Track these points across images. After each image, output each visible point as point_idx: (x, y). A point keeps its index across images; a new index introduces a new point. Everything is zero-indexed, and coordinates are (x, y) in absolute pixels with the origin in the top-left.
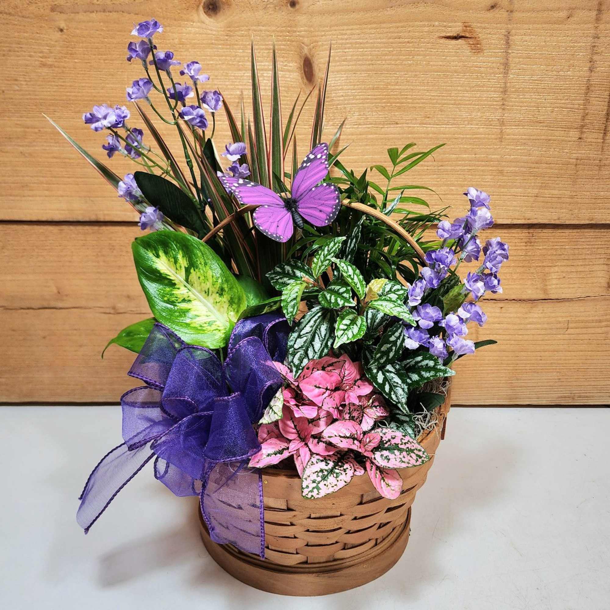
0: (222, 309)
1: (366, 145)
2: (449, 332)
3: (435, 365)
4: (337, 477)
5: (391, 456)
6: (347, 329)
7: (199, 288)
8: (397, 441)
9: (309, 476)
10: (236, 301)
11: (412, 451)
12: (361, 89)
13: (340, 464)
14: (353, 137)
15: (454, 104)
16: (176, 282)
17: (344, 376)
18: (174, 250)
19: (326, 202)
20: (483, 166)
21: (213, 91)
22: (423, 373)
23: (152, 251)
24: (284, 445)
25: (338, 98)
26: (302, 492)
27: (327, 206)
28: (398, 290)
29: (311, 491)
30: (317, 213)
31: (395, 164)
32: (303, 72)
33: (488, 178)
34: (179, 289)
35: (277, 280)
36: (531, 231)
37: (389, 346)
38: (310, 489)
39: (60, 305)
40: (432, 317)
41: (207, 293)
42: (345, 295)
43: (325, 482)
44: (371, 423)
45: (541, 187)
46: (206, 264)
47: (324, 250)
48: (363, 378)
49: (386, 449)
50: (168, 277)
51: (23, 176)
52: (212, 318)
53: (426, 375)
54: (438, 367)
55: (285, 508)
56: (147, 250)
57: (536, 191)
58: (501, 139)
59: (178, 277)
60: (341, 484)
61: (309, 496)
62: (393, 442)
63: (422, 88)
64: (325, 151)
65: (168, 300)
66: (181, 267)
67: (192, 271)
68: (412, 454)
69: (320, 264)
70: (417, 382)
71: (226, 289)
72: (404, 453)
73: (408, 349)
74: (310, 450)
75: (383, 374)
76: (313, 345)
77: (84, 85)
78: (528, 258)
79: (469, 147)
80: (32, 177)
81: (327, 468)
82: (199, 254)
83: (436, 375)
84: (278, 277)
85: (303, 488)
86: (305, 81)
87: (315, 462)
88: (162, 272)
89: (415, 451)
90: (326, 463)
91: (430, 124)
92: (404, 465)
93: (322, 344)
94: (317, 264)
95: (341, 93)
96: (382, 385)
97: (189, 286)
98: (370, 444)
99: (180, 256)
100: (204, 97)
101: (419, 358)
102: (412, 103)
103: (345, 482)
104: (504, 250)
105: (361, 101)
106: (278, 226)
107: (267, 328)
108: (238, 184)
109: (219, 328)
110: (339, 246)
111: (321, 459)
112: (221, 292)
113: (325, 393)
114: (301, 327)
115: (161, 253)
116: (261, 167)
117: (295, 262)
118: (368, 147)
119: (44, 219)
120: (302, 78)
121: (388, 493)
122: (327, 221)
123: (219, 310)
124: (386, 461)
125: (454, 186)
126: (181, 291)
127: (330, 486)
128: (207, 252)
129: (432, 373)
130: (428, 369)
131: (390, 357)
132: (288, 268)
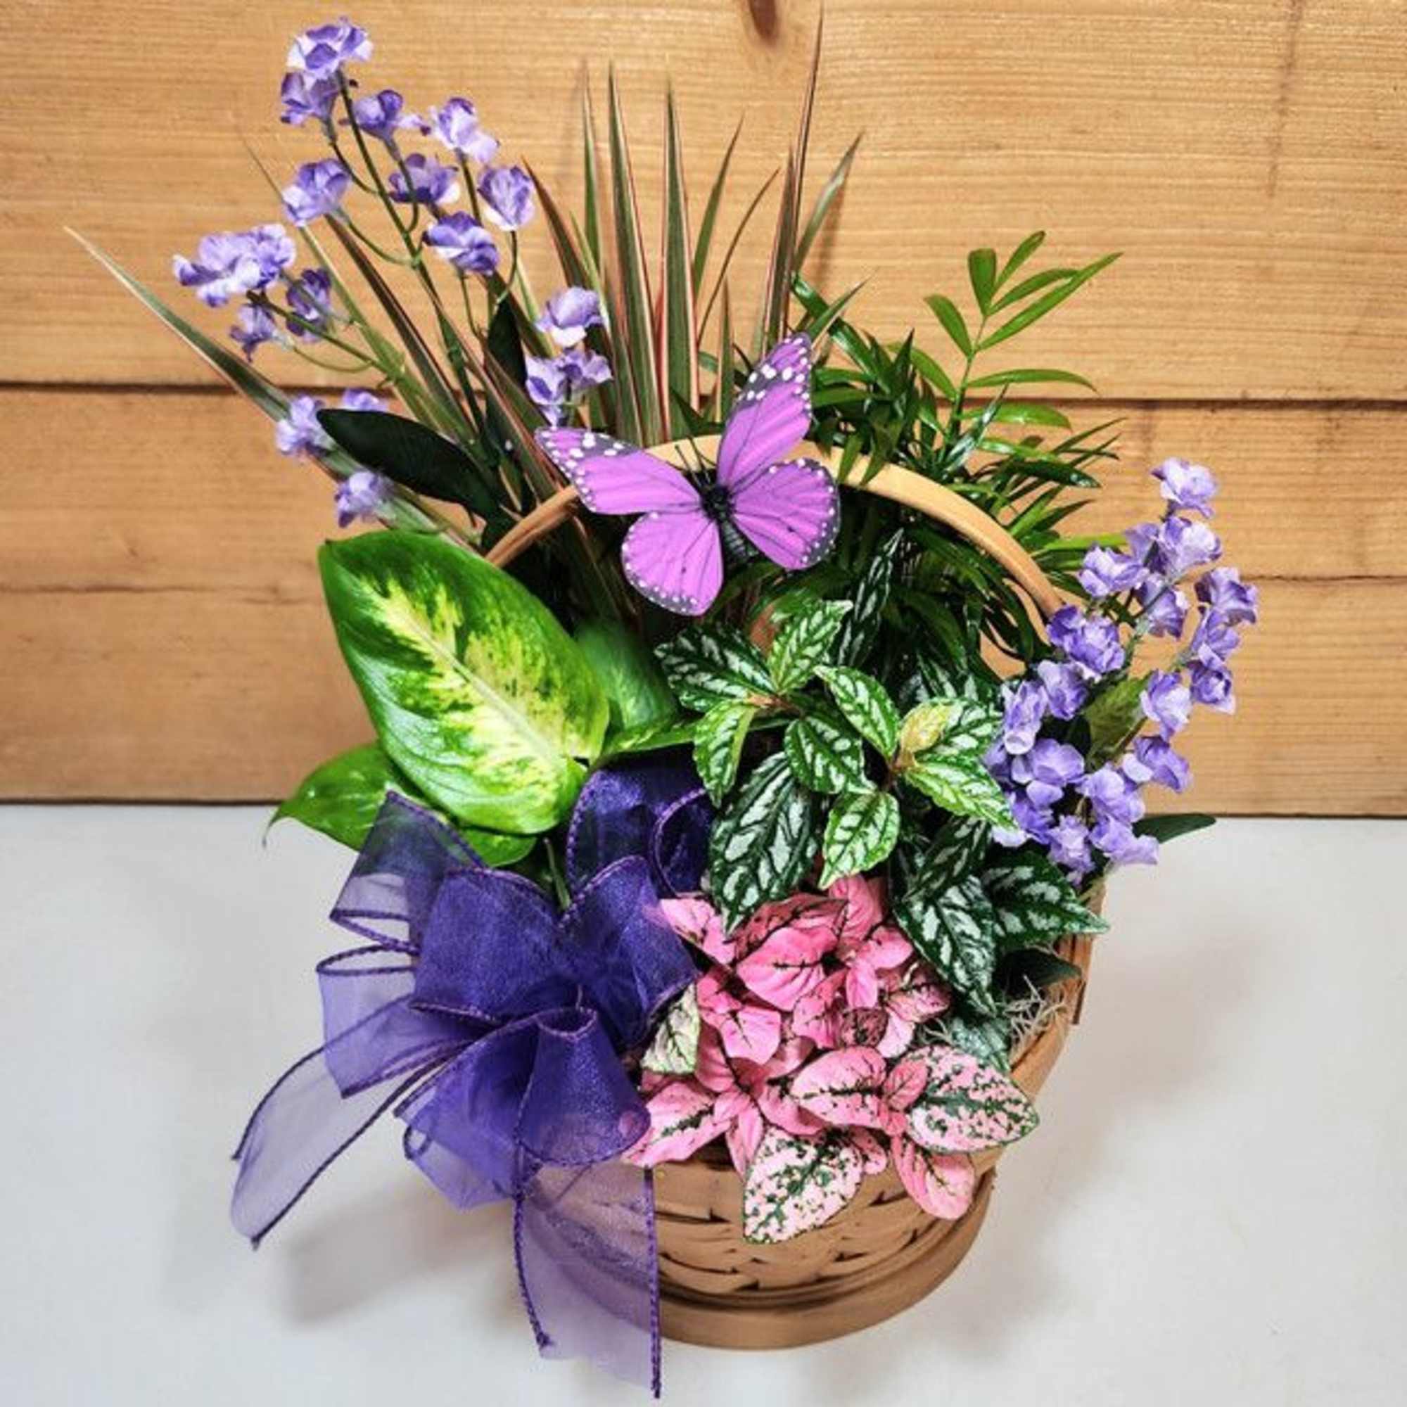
0: (548, 729)
1: (916, 202)
2: (1098, 810)
3: (1062, 899)
4: (824, 1184)
5: (951, 1121)
6: (851, 839)
7: (491, 679)
8: (965, 1081)
9: (759, 1186)
10: (583, 708)
11: (999, 1105)
12: (903, 56)
13: (831, 1149)
14: (881, 181)
15: (1154, 98)
16: (435, 659)
17: (845, 919)
18: (427, 584)
19: (804, 510)
20: (1223, 257)
21: (511, 165)
22: (1033, 916)
23: (369, 580)
24: (702, 1102)
25: (844, 81)
26: (744, 1225)
27: (808, 519)
28: (979, 723)
29: (764, 1224)
30: (782, 534)
31: (985, 312)
32: (747, 10)
33: (1233, 287)
34: (440, 675)
35: (684, 675)
36: (1335, 414)
37: (952, 850)
38: (762, 1217)
39: (138, 581)
40: (1060, 779)
41: (512, 689)
42: (848, 760)
43: (796, 1200)
44: (906, 1035)
45: (1368, 311)
46: (505, 622)
47: (798, 626)
48: (888, 921)
49: (940, 1102)
50: (414, 646)
51: (16, 274)
52: (525, 751)
53: (1040, 922)
54: (1070, 906)
55: (707, 1217)
56: (358, 576)
57: (1351, 321)
58: (1271, 190)
59: (440, 648)
60: (833, 1204)
61: (760, 1237)
62: (957, 1082)
63: (1068, 55)
64: (804, 361)
65: (417, 704)
66: (443, 625)
67: (472, 638)
68: (1000, 1115)
69: (787, 659)
70: (1016, 936)
71: (559, 684)
72: (981, 1113)
73: (998, 845)
74: (762, 1116)
75: (939, 914)
76: (770, 855)
77: (157, 40)
78: (1321, 480)
79: (1185, 207)
80: (41, 275)
81: (800, 1163)
82: (490, 600)
83: (1062, 929)
84: (685, 668)
85: (746, 1216)
86: (753, 33)
87: (773, 1149)
88: (397, 633)
89: (1007, 1106)
90: (800, 1149)
91: (1086, 150)
92: (980, 1143)
93: (791, 854)
94: (780, 657)
95: (852, 67)
96: (934, 947)
97: (466, 672)
98: (903, 1092)
99: (441, 597)
100: (487, 184)
101: (1025, 872)
102: (1041, 95)
103: (843, 1198)
104: (1245, 601)
105: (905, 89)
106: (684, 570)
107: (661, 822)
108: (583, 449)
109: (543, 779)
110: (834, 628)
111: (788, 1139)
112: (546, 689)
113: (796, 975)
114: (741, 805)
115: (393, 586)
116: (641, 374)
117: (729, 632)
118: (919, 208)
119: (80, 376)
120: (747, 28)
121: (942, 1202)
122: (805, 559)
123: (541, 730)
124: (938, 1132)
125: (1142, 304)
126: (447, 683)
127: (807, 1209)
128: (508, 591)
129: (1054, 921)
130: (1045, 907)
131: (955, 873)
132: (709, 643)
